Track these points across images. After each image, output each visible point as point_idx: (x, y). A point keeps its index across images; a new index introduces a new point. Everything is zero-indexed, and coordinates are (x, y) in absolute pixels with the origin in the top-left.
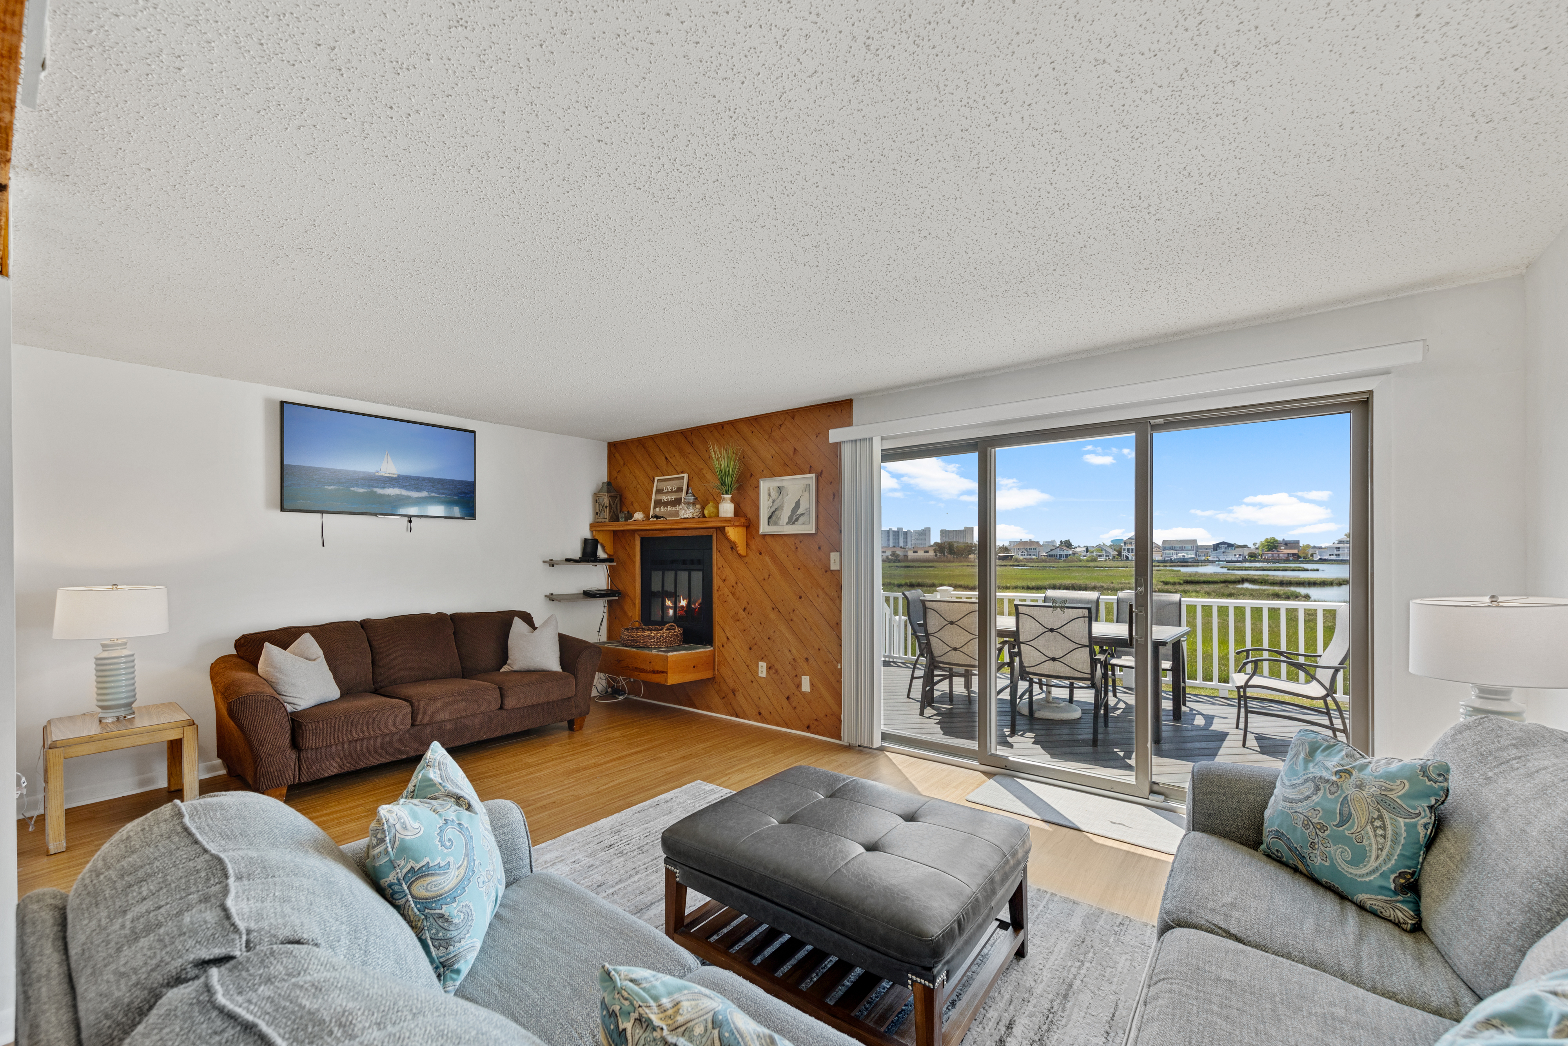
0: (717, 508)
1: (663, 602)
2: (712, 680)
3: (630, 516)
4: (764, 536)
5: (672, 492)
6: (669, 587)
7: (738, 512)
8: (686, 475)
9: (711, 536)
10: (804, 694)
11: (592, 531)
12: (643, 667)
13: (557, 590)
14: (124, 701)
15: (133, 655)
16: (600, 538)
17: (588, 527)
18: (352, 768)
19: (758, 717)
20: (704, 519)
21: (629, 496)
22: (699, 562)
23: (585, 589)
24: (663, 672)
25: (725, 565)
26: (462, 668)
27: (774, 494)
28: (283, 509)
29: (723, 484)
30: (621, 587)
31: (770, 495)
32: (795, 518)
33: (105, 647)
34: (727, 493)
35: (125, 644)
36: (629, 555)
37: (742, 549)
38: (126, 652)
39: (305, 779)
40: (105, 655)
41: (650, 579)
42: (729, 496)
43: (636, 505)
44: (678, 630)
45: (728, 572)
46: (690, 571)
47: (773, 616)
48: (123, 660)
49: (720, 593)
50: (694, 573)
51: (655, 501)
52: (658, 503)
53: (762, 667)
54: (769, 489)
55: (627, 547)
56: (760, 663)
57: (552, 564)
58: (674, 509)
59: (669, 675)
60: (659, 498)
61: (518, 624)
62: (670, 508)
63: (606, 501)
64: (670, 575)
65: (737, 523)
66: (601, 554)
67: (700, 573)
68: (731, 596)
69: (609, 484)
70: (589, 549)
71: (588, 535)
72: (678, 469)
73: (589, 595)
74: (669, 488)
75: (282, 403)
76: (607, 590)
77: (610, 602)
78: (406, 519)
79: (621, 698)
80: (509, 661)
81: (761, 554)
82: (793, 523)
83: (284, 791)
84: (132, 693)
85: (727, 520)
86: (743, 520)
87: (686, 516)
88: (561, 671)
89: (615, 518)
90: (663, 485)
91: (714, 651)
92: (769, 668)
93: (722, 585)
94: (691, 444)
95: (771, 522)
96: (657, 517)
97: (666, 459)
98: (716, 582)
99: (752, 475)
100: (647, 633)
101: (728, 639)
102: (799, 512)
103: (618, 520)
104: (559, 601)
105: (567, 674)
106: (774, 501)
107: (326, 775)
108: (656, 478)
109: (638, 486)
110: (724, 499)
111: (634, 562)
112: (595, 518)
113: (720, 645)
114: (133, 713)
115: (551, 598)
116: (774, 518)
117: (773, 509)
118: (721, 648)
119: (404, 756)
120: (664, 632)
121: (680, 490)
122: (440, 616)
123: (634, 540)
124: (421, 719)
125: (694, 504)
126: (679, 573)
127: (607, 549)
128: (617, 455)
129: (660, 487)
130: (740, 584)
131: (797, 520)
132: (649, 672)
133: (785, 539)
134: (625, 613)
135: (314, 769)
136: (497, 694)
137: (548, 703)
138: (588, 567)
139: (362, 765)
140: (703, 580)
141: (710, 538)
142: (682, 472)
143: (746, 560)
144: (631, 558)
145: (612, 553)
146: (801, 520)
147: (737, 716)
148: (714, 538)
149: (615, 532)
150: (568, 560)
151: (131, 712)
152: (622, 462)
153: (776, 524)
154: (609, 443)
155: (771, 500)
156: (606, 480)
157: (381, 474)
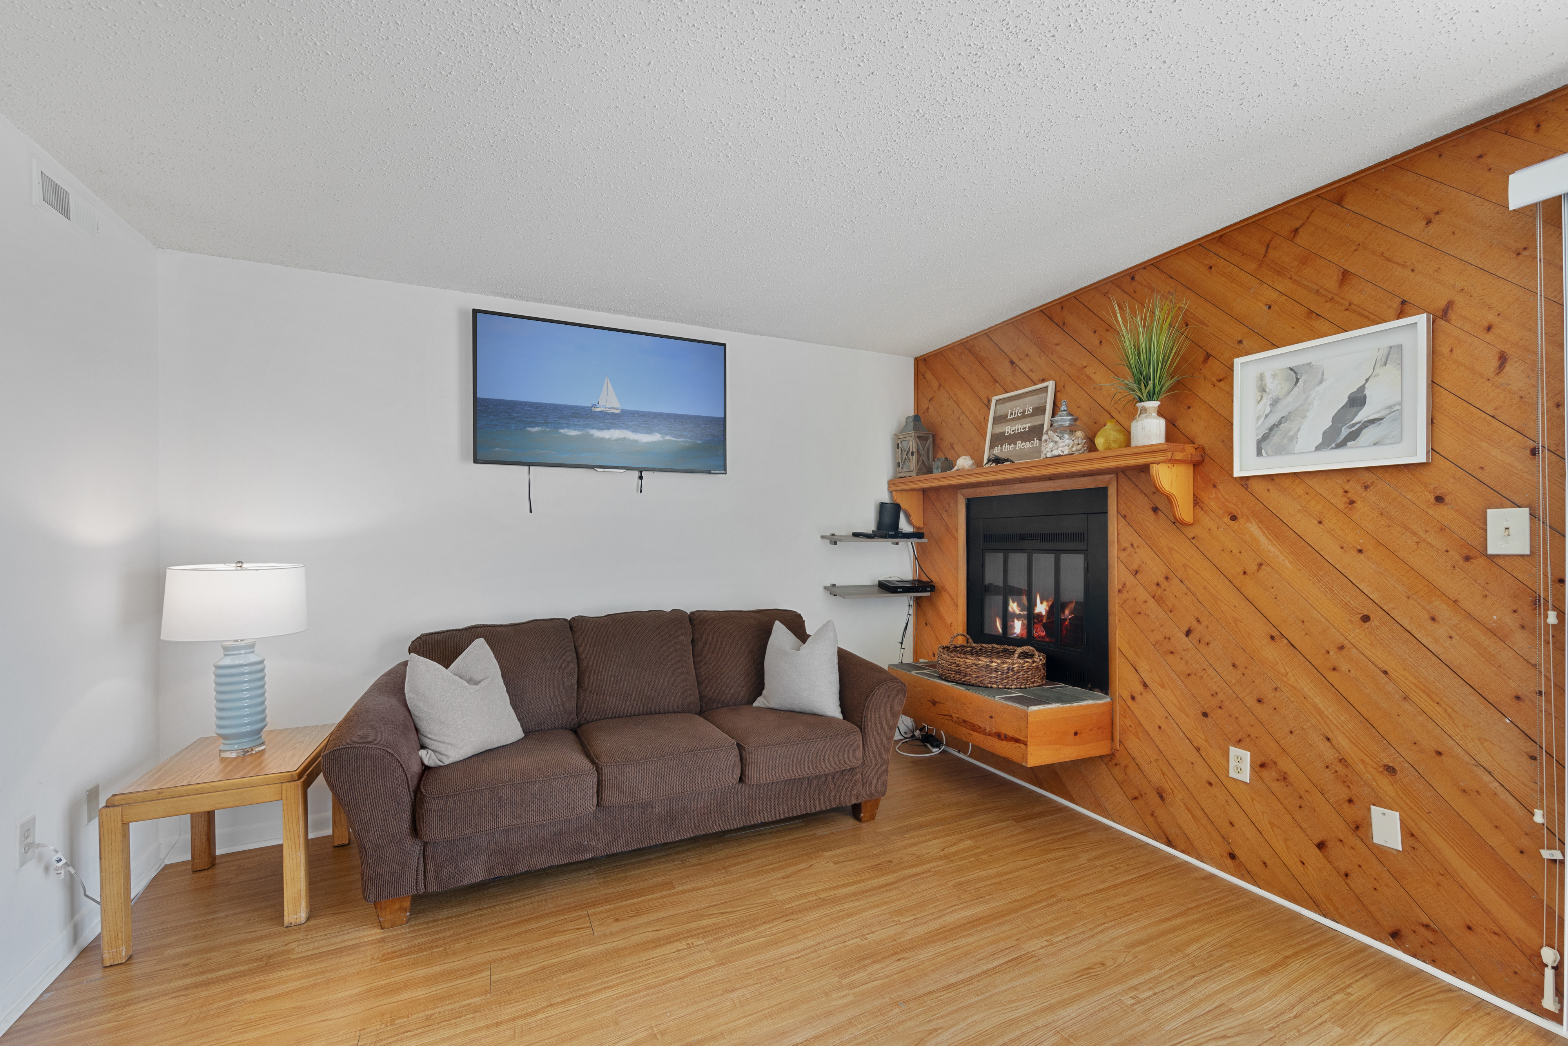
0: (1127, 433)
1: (1006, 605)
2: (1109, 758)
3: (949, 465)
4: (1245, 481)
5: (1024, 416)
6: (1018, 580)
7: (1173, 433)
8: (1051, 384)
9: (1104, 490)
10: (1381, 853)
11: (891, 492)
12: (978, 722)
13: (842, 580)
14: (247, 729)
15: (262, 662)
16: (904, 502)
17: (886, 486)
18: (507, 873)
19: (1229, 861)
20: (1093, 455)
21: (948, 435)
22: (1079, 537)
23: (881, 579)
24: (1017, 741)
25: (1138, 541)
26: (701, 696)
27: (1274, 386)
28: (476, 461)
29: (1142, 379)
30: (934, 578)
31: (1263, 390)
32: (1345, 432)
33: (227, 650)
34: (1150, 398)
35: (253, 646)
36: (947, 527)
37: (1184, 510)
38: (253, 658)
39: (433, 888)
40: (227, 661)
41: (983, 565)
42: (1154, 404)
43: (957, 447)
44: (1039, 659)
45: (1144, 556)
46: (1057, 552)
47: (1271, 653)
48: (246, 669)
49: (1125, 595)
50: (1065, 558)
51: (993, 436)
52: (998, 439)
53: (1239, 759)
54: (1261, 377)
55: (944, 515)
56: (1234, 751)
57: (834, 540)
58: (1028, 445)
59: (1030, 748)
60: (999, 430)
61: (780, 633)
62: (1020, 445)
63: (912, 444)
64: (1018, 560)
65: (1179, 456)
66: (904, 526)
67: (1081, 558)
68: (1151, 601)
69: (916, 418)
70: (887, 520)
71: (886, 499)
72: (1035, 378)
73: (887, 588)
74: (1018, 411)
75: (475, 312)
76: (914, 581)
77: (918, 600)
78: (636, 474)
79: (936, 751)
80: (764, 692)
81: (1234, 518)
82: (1342, 445)
83: (407, 904)
84: (260, 717)
85: (1153, 450)
86: (1190, 449)
87: (1056, 453)
88: (840, 716)
89: (926, 469)
90: (1006, 408)
91: (1112, 704)
92: (1260, 766)
93: (1130, 579)
94: (1062, 326)
95: (1267, 447)
96: (997, 460)
97: (1012, 363)
98: (1117, 574)
99: (1208, 356)
100: (984, 661)
101: (1145, 685)
102: (1363, 415)
103: (930, 471)
104: (843, 596)
105: (849, 725)
106: (1275, 402)
107: (466, 882)
108: (994, 400)
109: (963, 417)
110: (1144, 410)
111: (956, 539)
112: (896, 472)
113: (1126, 695)
114: (263, 744)
115: (833, 590)
116: (1275, 439)
117: (1274, 419)
118: (1129, 702)
119: (588, 856)
120: (1015, 662)
121: (1040, 411)
122: (677, 614)
123: (956, 502)
124: (611, 797)
125: (1072, 431)
126: (1035, 556)
127: (914, 519)
128: (929, 375)
129: (999, 413)
130: (1175, 581)
131: (1354, 436)
132: (990, 734)
133: (1312, 482)
134: (941, 617)
135: (445, 872)
136: (733, 757)
137: (818, 777)
138: (885, 546)
139: (522, 868)
140: (1087, 570)
141: (1101, 493)
142: (1043, 380)
143: (1191, 532)
144: (951, 532)
145: (919, 524)
146: (1369, 434)
147: (1169, 843)
148: (1112, 492)
149: (925, 491)
150: (856, 535)
151: (259, 742)
152: (935, 384)
153: (1281, 450)
154: (917, 360)
155: (1267, 401)
156: (912, 413)
157: (599, 409)
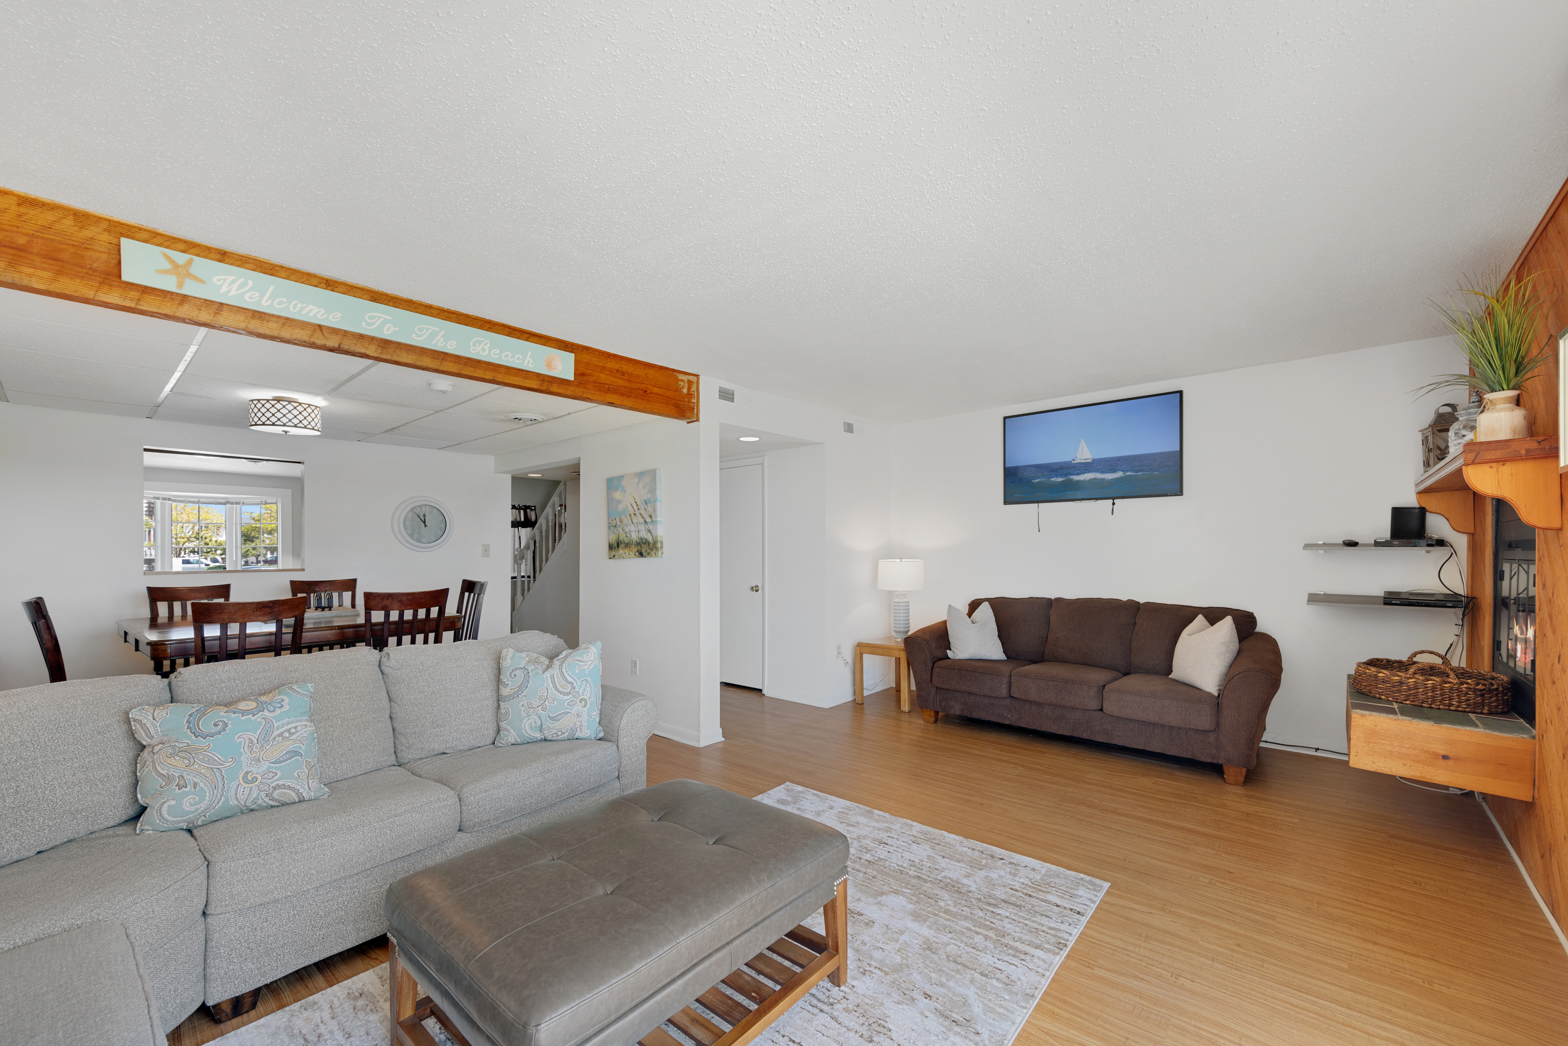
2: (1531, 807)
15: (908, 602)
16: (1434, 505)
26: (1130, 662)
33: (897, 595)
35: (905, 595)
38: (906, 600)
40: (897, 600)
48: (902, 604)
66: (1437, 532)
75: (1003, 416)
84: (907, 626)
88: (1216, 694)
91: (1532, 743)
101: (1546, 722)
113: (1540, 733)
118: (1541, 741)
122: (1128, 604)
127: (1457, 524)
137: (1170, 727)
143: (1562, 538)
145: (1470, 529)
157: (1077, 461)
